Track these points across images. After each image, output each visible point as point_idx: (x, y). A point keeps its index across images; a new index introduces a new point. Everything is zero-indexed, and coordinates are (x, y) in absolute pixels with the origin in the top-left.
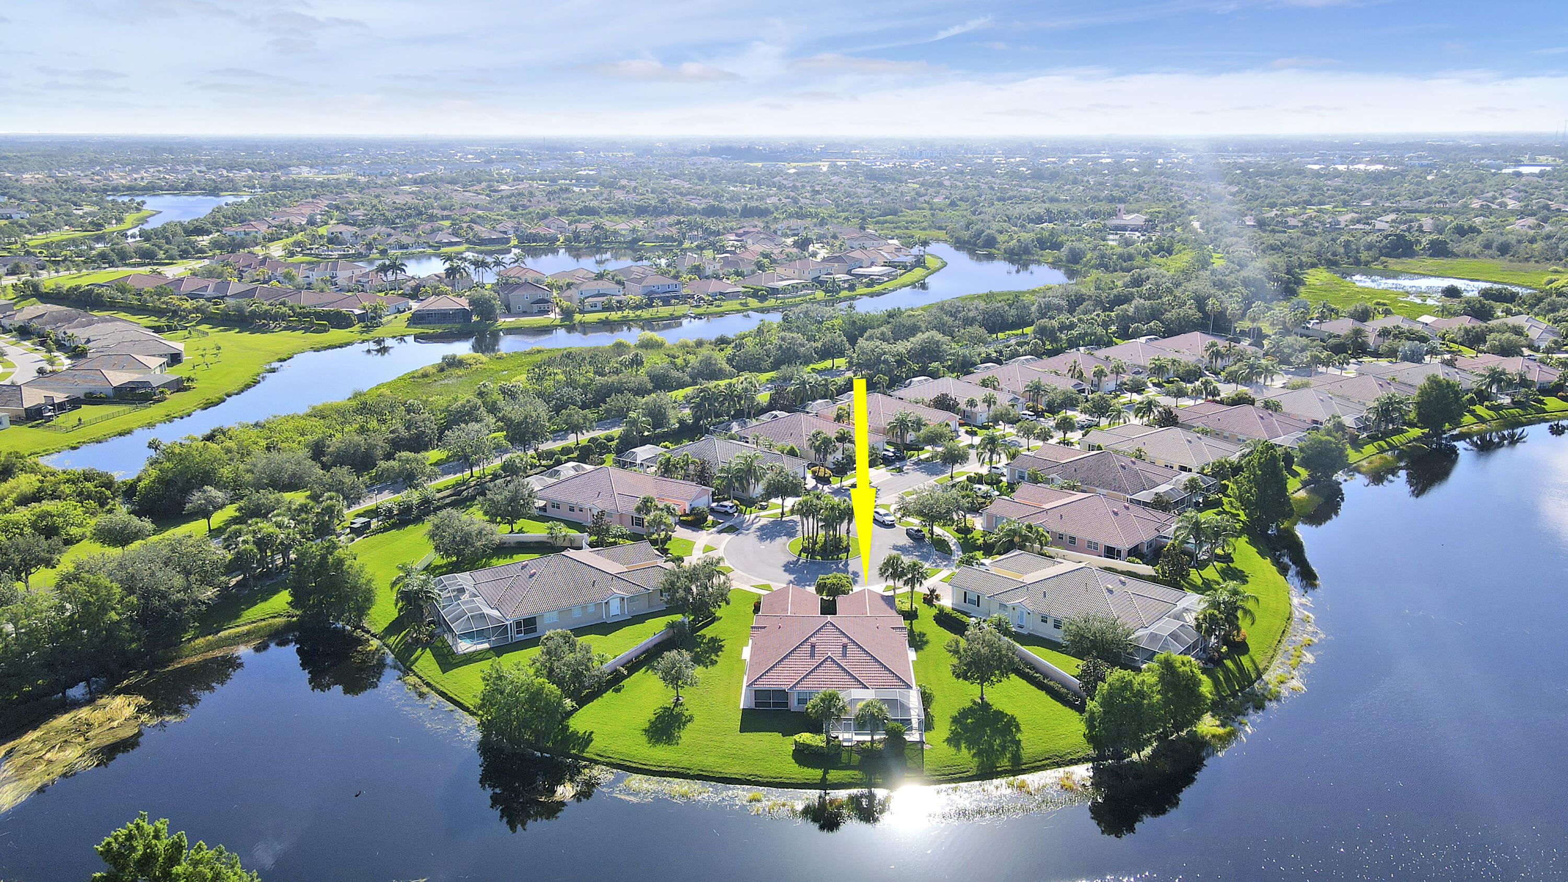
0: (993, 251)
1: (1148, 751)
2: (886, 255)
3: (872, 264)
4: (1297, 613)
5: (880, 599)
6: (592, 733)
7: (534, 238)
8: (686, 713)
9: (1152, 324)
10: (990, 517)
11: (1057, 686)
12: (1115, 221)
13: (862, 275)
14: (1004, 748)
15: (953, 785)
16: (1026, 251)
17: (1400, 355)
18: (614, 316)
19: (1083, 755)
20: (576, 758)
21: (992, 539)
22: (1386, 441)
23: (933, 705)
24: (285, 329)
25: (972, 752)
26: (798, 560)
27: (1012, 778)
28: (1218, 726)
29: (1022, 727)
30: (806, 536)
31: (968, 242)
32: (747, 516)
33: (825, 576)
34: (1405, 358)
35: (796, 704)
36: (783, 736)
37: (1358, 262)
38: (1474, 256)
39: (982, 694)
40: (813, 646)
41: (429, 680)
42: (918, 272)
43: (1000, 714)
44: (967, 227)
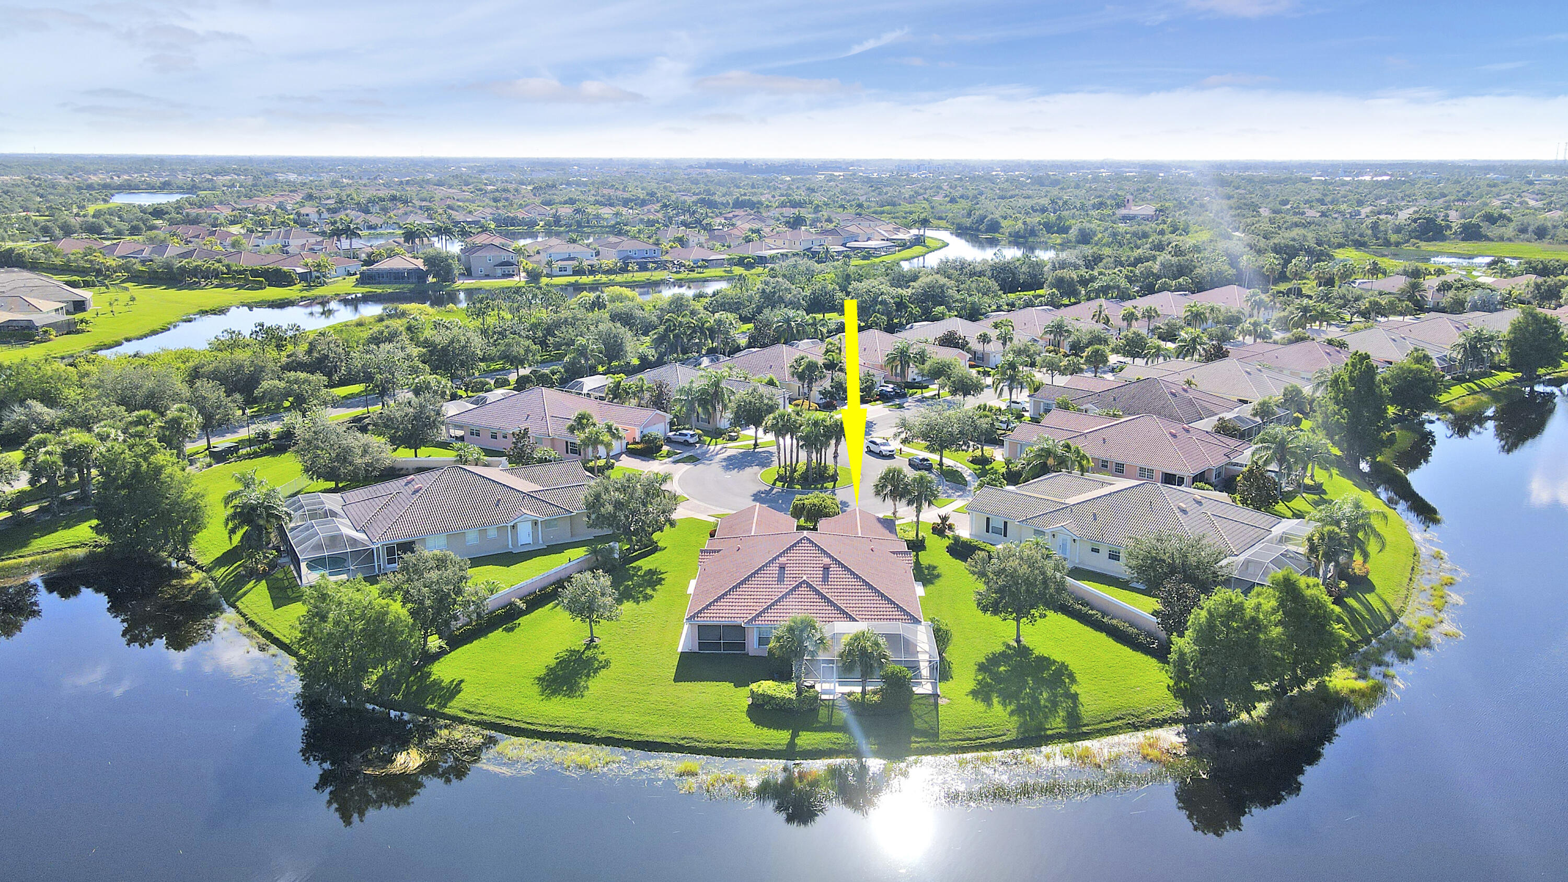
0: (997, 235)
1: (1262, 708)
2: (883, 233)
3: (869, 239)
4: (1423, 550)
5: (876, 521)
6: (462, 681)
7: (513, 222)
8: (601, 658)
9: (1181, 280)
10: (1013, 444)
11: (1122, 625)
12: (1123, 211)
13: (858, 248)
14: (1055, 704)
15: (983, 754)
16: (1032, 233)
17: (1468, 305)
18: (585, 279)
19: (1170, 714)
20: (434, 714)
21: (1017, 466)
22: (1475, 383)
23: (950, 648)
24: (217, 286)
25: (1009, 709)
26: (772, 489)
27: (1069, 745)
28: (1356, 679)
29: (1078, 677)
30: (782, 464)
31: (970, 228)
32: (712, 448)
33: (805, 497)
34: (1475, 308)
35: (756, 645)
36: (736, 686)
37: (1387, 243)
38: (1510, 240)
39: (1018, 636)
40: (782, 568)
41: (254, 618)
42: (918, 249)
43: (1044, 662)
44: (969, 215)
